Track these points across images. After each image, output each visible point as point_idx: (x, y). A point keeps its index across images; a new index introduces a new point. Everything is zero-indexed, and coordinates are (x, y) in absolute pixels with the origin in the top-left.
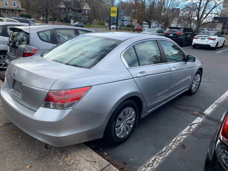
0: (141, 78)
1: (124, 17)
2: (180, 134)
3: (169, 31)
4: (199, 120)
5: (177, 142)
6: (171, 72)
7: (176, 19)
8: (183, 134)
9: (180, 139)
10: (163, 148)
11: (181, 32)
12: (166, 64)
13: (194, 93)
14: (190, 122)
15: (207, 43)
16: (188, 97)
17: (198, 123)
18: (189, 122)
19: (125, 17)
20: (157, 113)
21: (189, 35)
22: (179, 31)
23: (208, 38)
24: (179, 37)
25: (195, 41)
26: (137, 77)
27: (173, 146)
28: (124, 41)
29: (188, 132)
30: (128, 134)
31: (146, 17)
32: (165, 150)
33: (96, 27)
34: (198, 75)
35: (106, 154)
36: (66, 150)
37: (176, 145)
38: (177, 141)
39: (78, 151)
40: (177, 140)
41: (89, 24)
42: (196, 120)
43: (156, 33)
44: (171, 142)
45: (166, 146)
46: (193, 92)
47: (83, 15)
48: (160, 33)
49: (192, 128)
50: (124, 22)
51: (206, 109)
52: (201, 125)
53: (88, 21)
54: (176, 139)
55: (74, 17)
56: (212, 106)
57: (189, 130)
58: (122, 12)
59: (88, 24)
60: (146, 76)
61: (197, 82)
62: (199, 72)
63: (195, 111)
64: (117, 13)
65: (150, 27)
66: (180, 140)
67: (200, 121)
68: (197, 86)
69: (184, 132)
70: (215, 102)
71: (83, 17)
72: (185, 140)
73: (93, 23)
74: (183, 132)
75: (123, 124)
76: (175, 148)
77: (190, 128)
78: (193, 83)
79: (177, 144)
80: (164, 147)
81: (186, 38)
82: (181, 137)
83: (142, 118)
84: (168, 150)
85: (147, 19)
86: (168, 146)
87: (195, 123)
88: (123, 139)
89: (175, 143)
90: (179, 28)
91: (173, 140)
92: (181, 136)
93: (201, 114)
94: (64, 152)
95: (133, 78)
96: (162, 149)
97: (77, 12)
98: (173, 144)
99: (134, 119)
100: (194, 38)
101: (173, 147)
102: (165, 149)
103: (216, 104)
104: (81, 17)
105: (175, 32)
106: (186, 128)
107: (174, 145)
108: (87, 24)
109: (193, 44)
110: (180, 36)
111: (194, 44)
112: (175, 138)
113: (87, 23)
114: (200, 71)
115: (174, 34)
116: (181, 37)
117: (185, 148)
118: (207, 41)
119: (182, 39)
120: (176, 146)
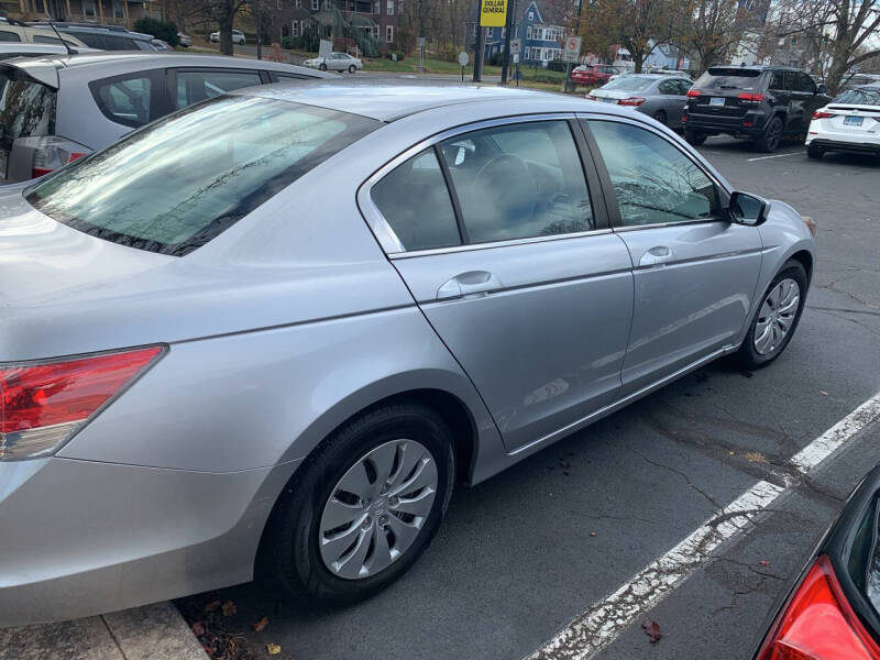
0: (461, 301)
1: (541, 31)
2: (655, 565)
3: (712, 86)
4: (762, 495)
5: (628, 604)
6: (635, 272)
7: (749, 35)
8: (669, 566)
9: (648, 589)
10: (553, 636)
11: (759, 89)
12: (612, 235)
13: (767, 364)
14: (717, 504)
15: (871, 136)
16: (737, 378)
17: (754, 512)
18: (712, 507)
19: (544, 31)
20: (572, 454)
21: (797, 105)
22: (751, 85)
23: (874, 118)
24: (750, 112)
25: (819, 129)
26: (437, 300)
27: (605, 627)
28: (388, 123)
29: (693, 555)
30: (399, 560)
31: (623, 29)
32: (560, 648)
33: (425, 71)
34: (790, 285)
35: (277, 650)
36: (74, 633)
37: (620, 622)
38: (631, 604)
39: (128, 640)
40: (629, 599)
41: (400, 59)
42: (747, 496)
43: (655, 94)
44: (600, 607)
45: (571, 628)
46: (764, 359)
47: (377, 19)
48: (675, 93)
49: (719, 536)
50: (539, 51)
51: (806, 446)
52: (766, 524)
53: (393, 47)
54: (627, 593)
55: (340, 30)
56: (836, 427)
57: (702, 544)
58: (533, 9)
59: (394, 56)
60: (490, 292)
61: (786, 315)
62: (797, 268)
63: (752, 451)
64: (505, 10)
65: (638, 70)
66: (646, 596)
67: (765, 503)
68: (784, 334)
69: (675, 555)
70: (859, 409)
71: (376, 31)
72: (674, 595)
73: (414, 53)
74: (670, 553)
75: (368, 518)
76: (608, 639)
77: (708, 537)
78: (762, 320)
79: (624, 617)
80: (556, 632)
81: (782, 114)
82: (655, 583)
83: (477, 486)
84: (575, 647)
85: (628, 37)
86: (578, 627)
87: (737, 509)
88: (368, 583)
89: (620, 613)
90: (755, 74)
91: (613, 598)
92: (656, 577)
93: (780, 464)
94: (61, 644)
95: (417, 304)
96: (547, 639)
97: (353, 9)
98: (605, 619)
99: (430, 491)
100: (814, 116)
101: (604, 634)
102: (561, 641)
103: (860, 417)
104: (368, 30)
105: (734, 88)
106: (691, 537)
107: (610, 624)
108: (390, 57)
109: (807, 143)
110: (755, 107)
111: (814, 142)
112: (623, 583)
113: (389, 52)
114: (800, 265)
115: (729, 100)
116: (762, 109)
117: (662, 642)
118: (869, 128)
119: (762, 119)
120: (617, 626)
